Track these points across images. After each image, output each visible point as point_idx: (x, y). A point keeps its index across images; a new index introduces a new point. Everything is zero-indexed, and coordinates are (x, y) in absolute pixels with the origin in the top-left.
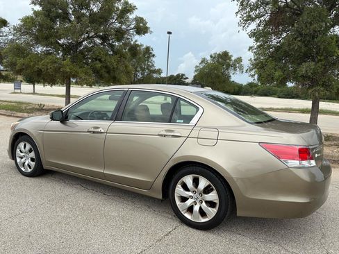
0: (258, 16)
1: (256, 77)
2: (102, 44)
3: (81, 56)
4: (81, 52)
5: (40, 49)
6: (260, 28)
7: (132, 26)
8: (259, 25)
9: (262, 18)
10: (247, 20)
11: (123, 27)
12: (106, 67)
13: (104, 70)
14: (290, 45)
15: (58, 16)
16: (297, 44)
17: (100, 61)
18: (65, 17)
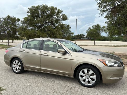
0: (107, 10)
1: (108, 33)
2: (51, 25)
3: (43, 29)
4: (44, 28)
5: (30, 28)
6: (109, 14)
7: (61, 18)
8: (108, 13)
9: (109, 11)
10: (103, 12)
11: (58, 18)
12: (52, 33)
13: (51, 34)
14: (120, 20)
15: (36, 16)
16: (123, 19)
17: (50, 31)
18: (38, 16)
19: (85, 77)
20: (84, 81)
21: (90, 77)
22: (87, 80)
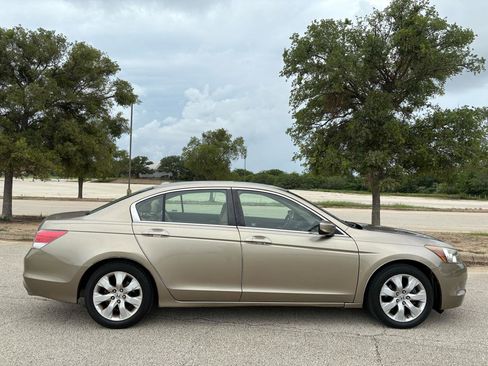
7: (112, 93)
12: (82, 151)
14: (357, 131)
16: (365, 131)
19: (395, 299)
20: (394, 310)
21: (408, 298)
22: (401, 308)
